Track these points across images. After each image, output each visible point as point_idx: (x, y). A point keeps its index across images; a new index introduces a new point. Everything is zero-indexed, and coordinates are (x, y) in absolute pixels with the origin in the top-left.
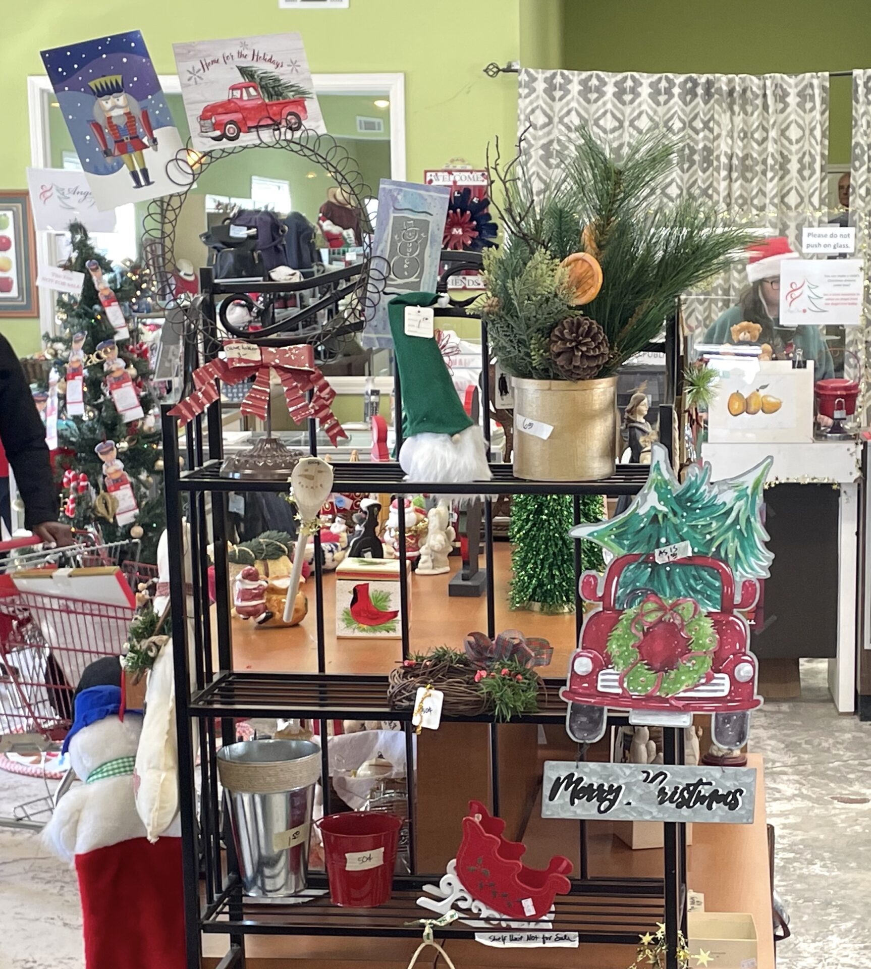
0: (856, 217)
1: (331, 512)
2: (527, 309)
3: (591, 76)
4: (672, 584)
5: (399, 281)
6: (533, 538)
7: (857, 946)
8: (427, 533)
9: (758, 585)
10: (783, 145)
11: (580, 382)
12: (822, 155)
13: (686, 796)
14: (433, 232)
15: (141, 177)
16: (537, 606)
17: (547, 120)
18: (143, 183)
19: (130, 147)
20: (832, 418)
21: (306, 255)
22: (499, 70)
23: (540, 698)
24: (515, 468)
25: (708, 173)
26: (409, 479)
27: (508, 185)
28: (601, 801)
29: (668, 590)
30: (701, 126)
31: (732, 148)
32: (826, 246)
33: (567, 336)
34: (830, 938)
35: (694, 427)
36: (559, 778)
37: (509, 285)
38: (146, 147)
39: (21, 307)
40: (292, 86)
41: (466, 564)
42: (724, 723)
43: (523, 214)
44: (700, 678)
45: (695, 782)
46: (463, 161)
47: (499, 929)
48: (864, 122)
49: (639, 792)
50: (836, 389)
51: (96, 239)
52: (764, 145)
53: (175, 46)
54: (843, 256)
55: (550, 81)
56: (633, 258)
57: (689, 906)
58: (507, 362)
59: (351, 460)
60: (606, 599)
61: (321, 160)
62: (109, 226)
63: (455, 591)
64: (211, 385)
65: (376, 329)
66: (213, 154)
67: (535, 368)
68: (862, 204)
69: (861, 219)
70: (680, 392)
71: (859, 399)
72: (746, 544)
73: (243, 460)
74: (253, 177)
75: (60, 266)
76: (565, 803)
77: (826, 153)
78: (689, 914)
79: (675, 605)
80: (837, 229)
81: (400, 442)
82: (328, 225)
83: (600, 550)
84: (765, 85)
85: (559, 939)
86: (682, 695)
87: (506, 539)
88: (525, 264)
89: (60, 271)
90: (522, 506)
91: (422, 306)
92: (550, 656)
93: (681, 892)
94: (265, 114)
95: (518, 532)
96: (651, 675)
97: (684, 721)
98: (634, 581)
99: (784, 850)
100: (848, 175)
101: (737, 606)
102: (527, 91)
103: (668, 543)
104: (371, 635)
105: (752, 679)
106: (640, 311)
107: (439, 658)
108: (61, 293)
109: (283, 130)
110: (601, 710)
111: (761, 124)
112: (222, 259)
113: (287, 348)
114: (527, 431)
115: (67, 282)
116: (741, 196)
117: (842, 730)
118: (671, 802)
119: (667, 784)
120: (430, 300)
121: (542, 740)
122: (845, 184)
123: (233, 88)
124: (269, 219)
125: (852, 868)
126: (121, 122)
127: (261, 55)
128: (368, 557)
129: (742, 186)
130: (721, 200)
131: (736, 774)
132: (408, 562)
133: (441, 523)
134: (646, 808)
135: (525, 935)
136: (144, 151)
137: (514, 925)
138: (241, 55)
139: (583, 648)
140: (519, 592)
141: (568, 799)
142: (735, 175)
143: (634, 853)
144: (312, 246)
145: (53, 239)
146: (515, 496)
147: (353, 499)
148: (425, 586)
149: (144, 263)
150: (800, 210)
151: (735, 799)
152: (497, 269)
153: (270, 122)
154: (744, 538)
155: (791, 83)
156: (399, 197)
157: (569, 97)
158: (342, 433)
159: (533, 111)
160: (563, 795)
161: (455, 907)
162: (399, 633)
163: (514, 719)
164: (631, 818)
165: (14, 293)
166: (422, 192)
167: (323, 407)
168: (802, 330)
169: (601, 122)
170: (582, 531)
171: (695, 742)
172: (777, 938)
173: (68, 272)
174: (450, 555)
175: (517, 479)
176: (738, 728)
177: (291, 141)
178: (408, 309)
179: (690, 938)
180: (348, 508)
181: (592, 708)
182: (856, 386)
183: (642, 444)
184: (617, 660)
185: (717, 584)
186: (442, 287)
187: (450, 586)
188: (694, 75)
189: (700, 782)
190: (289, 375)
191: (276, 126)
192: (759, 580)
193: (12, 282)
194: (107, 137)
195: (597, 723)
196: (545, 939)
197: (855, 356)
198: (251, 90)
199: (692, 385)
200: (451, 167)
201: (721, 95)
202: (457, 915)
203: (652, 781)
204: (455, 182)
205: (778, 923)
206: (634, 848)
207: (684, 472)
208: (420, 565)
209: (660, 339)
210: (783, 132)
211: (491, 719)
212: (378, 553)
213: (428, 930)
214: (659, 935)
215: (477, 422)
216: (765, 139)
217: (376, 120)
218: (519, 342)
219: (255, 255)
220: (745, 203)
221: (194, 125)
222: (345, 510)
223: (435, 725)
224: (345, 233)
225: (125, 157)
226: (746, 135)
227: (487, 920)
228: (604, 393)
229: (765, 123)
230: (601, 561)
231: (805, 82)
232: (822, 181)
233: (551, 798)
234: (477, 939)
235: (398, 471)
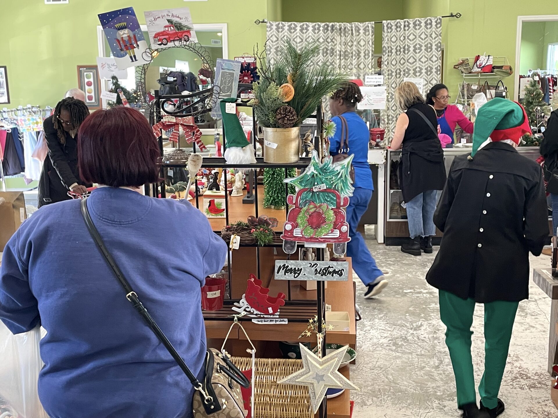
0: (384, 72)
1: (202, 175)
2: (268, 103)
3: (292, 24)
4: (319, 198)
5: (224, 94)
6: (272, 183)
7: (384, 323)
8: (235, 182)
9: (349, 199)
10: (358, 47)
11: (287, 129)
12: (372, 51)
13: (325, 272)
14: (235, 77)
15: (134, 58)
16: (273, 207)
17: (276, 39)
18: (134, 60)
19: (129, 48)
20: (376, 141)
21: (194, 87)
22: (260, 22)
23: (274, 238)
24: (264, 159)
25: (333, 57)
26: (227, 163)
27: (261, 60)
28: (295, 274)
29: (318, 201)
30: (330, 41)
31: (341, 49)
32: (373, 82)
33: (282, 113)
34: (375, 320)
35: (327, 144)
36: (280, 266)
37: (262, 95)
38: (135, 48)
39: (96, 106)
40: (186, 26)
41: (248, 192)
42: (338, 247)
43: (267, 70)
44: (329, 231)
45: (327, 267)
46: (248, 54)
47: (260, 318)
48: (386, 39)
49: (308, 270)
50: (377, 131)
51: (121, 82)
52: (352, 47)
53: (145, 12)
54: (379, 85)
55: (277, 25)
56: (305, 85)
57: (326, 309)
58: (262, 122)
59: (209, 157)
60: (296, 204)
61: (196, 52)
62: (125, 77)
63: (244, 202)
64: (159, 131)
65: (216, 111)
66: (159, 50)
67: (271, 124)
68: (386, 67)
69: (385, 72)
70: (322, 132)
71: (385, 135)
72: (345, 184)
73: (170, 157)
74: (176, 61)
75: (109, 91)
76: (282, 275)
77: (374, 50)
78: (326, 312)
79: (320, 206)
80: (377, 76)
81: (224, 151)
82: (201, 77)
83: (295, 187)
84: (352, 26)
85: (281, 321)
86: (323, 237)
87: (262, 184)
88: (267, 88)
89: (109, 93)
90: (267, 172)
91: (232, 102)
92: (277, 224)
93: (323, 305)
94: (176, 36)
95: (266, 181)
96: (312, 230)
97: (324, 246)
98: (306, 198)
99: (359, 290)
100: (381, 57)
101: (342, 206)
102: (269, 29)
103: (318, 184)
104: (215, 217)
105: (347, 231)
106: (308, 104)
107: (239, 225)
108: (109, 100)
109: (183, 41)
110: (295, 243)
111: (351, 40)
112: (165, 88)
113: (185, 118)
114: (268, 146)
115: (111, 96)
116: (344, 65)
117: (380, 249)
118: (319, 274)
119: (318, 267)
120: (234, 101)
121: (275, 253)
122: (380, 61)
123: (165, 27)
124: (181, 74)
125: (383, 296)
126: (126, 39)
127: (175, 15)
128: (215, 190)
129: (344, 62)
130: (337, 66)
131: (342, 264)
132: (228, 192)
133: (240, 178)
134: (311, 276)
135: (269, 320)
136: (134, 49)
137: (265, 316)
138: (168, 15)
139: (288, 221)
140: (267, 202)
141: (283, 273)
142: (342, 58)
143: (307, 292)
144: (196, 84)
145: (106, 82)
146: (265, 169)
147: (209, 170)
148: (234, 200)
149: (138, 91)
150: (364, 70)
151: (341, 272)
152: (258, 90)
153: (178, 39)
154: (344, 183)
155: (361, 25)
156: (224, 65)
157: (284, 31)
158: (204, 147)
159: (272, 36)
160: (282, 272)
161: (245, 310)
162: (225, 217)
163: (265, 246)
164: (305, 280)
165: (93, 101)
166: (232, 63)
167: (198, 138)
168: (365, 111)
169: (295, 40)
170: (288, 181)
171: (328, 253)
172: (356, 320)
173: (111, 93)
174: (243, 189)
175: (265, 163)
176: (342, 248)
177: (185, 45)
178: (227, 104)
179: (326, 320)
180: (208, 174)
181: (291, 242)
182: (384, 131)
183: (309, 150)
184: (300, 225)
185: (335, 198)
186: (239, 96)
187: (243, 200)
188: (328, 23)
189: (329, 267)
190: (186, 127)
191: (180, 40)
192: (349, 197)
193: (93, 97)
194: (122, 44)
195: (293, 247)
196: (276, 321)
197: (384, 120)
198: (172, 27)
199: (326, 129)
200: (243, 56)
201: (337, 30)
202: (246, 313)
203: (312, 267)
204: (245, 61)
205: (357, 314)
206: (307, 289)
207: (323, 160)
208: (233, 193)
209: (315, 113)
210: (358, 43)
211: (257, 246)
212: (218, 189)
213: (236, 318)
214: (316, 319)
215: (252, 143)
216: (352, 45)
217: (218, 40)
218: (265, 115)
219: (176, 87)
220: (345, 67)
221: (152, 40)
222: (207, 174)
223: (237, 248)
224: (207, 79)
225: (128, 51)
226: (346, 44)
227: (256, 315)
228: (295, 132)
229: (352, 40)
230: (295, 191)
231: (366, 25)
232: (372, 59)
233: (278, 273)
234: (253, 321)
235: (224, 160)
